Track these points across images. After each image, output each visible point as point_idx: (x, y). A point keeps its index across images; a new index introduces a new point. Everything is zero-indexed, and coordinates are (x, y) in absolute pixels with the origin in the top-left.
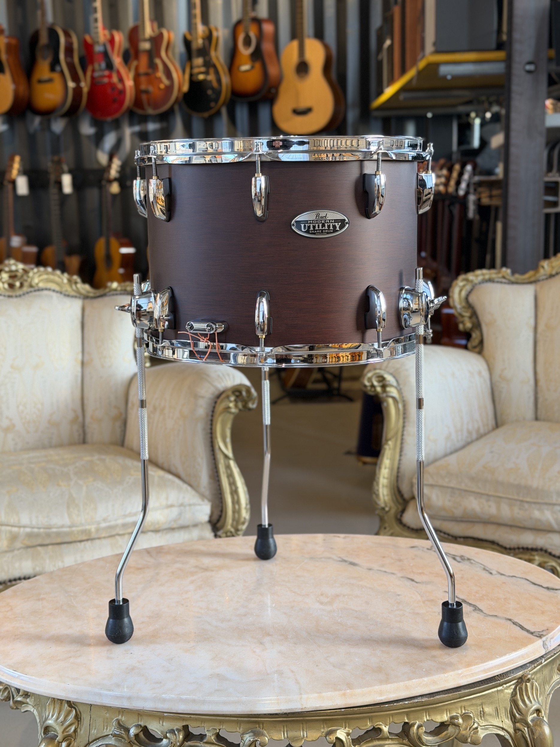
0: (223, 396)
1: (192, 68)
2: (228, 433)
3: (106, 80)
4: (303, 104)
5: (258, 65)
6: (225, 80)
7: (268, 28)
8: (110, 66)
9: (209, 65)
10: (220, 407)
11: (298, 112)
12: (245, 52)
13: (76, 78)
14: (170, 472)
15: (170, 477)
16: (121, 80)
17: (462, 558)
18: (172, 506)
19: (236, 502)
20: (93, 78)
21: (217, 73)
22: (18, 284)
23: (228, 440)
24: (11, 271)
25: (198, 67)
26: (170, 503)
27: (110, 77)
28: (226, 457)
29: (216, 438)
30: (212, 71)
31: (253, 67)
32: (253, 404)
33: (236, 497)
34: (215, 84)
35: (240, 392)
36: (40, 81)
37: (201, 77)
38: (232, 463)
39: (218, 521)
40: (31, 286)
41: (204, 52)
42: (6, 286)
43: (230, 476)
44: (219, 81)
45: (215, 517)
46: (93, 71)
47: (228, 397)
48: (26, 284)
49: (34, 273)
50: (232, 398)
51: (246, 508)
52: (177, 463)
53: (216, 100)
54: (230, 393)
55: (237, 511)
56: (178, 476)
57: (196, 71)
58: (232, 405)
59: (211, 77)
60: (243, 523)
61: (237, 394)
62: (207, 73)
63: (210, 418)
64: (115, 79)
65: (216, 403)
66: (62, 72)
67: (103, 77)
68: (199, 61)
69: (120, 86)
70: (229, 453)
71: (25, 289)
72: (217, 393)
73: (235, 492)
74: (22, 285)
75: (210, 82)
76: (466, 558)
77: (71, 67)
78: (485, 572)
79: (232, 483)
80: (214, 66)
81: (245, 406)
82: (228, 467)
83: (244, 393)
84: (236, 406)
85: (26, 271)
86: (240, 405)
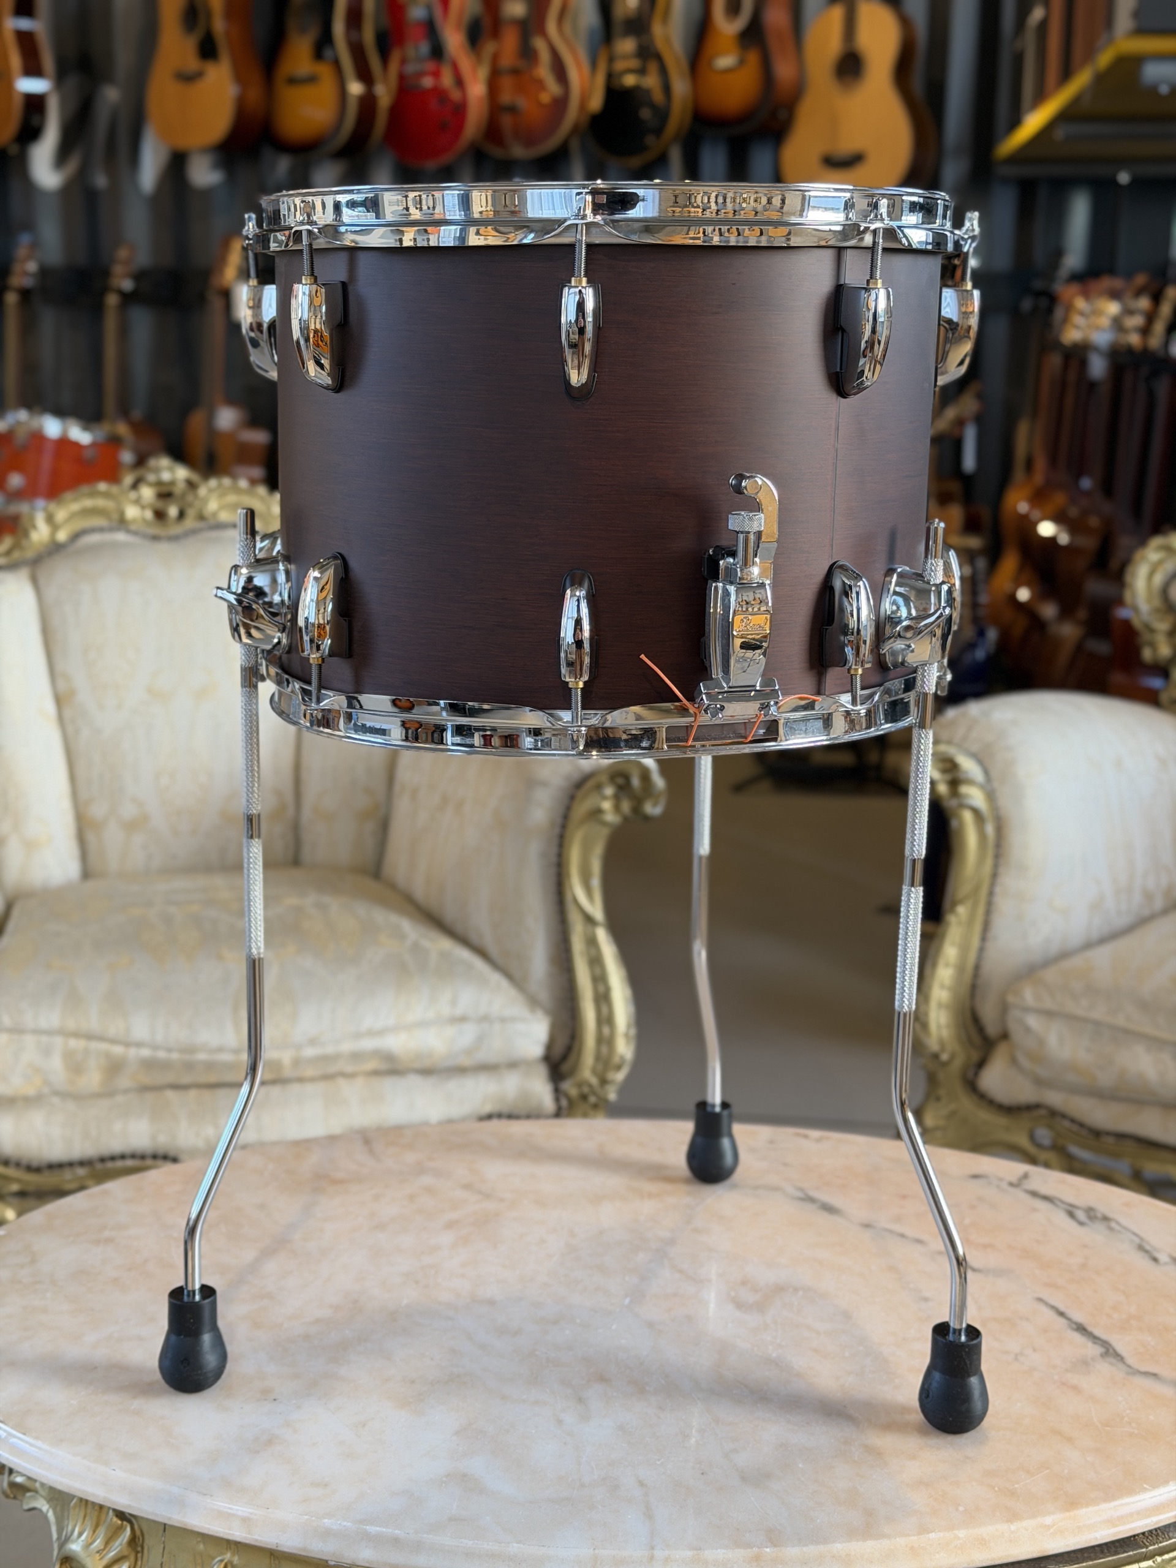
0: (590, 784)
1: (611, 60)
2: (596, 866)
3: (428, 82)
4: (846, 146)
5: (753, 57)
6: (680, 87)
8: (437, 51)
9: (648, 54)
10: (582, 808)
11: (833, 162)
12: (727, 27)
13: (365, 75)
14: (464, 941)
15: (465, 954)
16: (460, 83)
17: (1091, 1213)
18: (462, 1019)
19: (606, 1019)
20: (402, 78)
21: (663, 72)
22: (173, 511)
23: (596, 882)
24: (159, 484)
25: (625, 57)
26: (459, 1011)
27: (436, 74)
28: (589, 920)
29: (568, 876)
30: (653, 67)
31: (742, 62)
32: (655, 805)
33: (605, 1010)
34: (658, 96)
35: (627, 778)
36: (293, 81)
37: (630, 80)
38: (602, 935)
39: (565, 1057)
40: (201, 517)
41: (638, 25)
42: (149, 515)
43: (596, 962)
44: (667, 89)
45: (559, 1049)
46: (403, 61)
47: (599, 787)
48: (191, 513)
49: (210, 491)
50: (609, 791)
51: (626, 1035)
52: (481, 924)
53: (659, 131)
54: (604, 778)
55: (605, 1041)
56: (482, 953)
57: (619, 66)
58: (607, 805)
59: (651, 81)
60: (619, 1068)
61: (620, 781)
62: (642, 71)
63: (557, 830)
64: (447, 79)
65: (572, 798)
66: (337, 64)
67: (421, 74)
68: (626, 45)
69: (456, 95)
70: (597, 912)
71: (189, 523)
72: (576, 776)
73: (603, 998)
74: (182, 515)
75: (648, 92)
76: (1099, 1215)
77: (358, 52)
78: (1140, 1254)
79: (600, 979)
80: (659, 58)
81: (637, 810)
82: (592, 942)
83: (636, 782)
84: (617, 808)
85: (191, 485)
86: (626, 806)
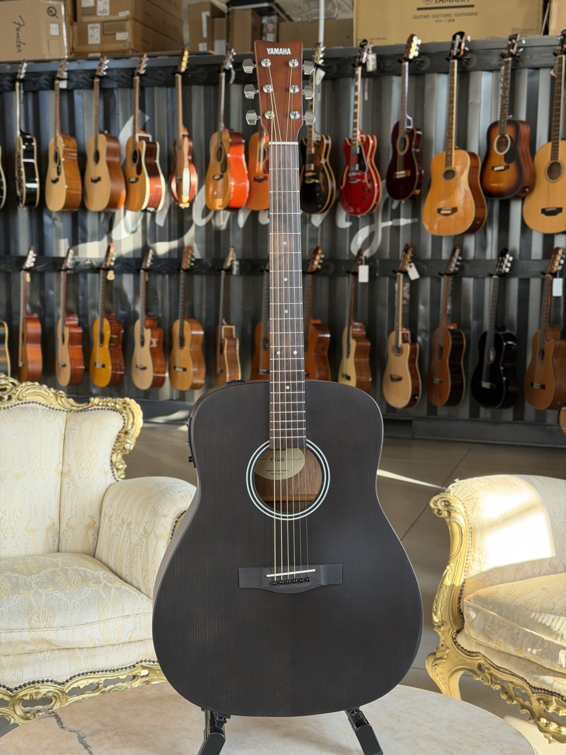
3: (358, 180)
4: (554, 205)
5: (512, 166)
7: (525, 130)
8: (363, 168)
11: (546, 212)
12: (499, 154)
16: (371, 180)
20: (348, 178)
27: (362, 177)
31: (507, 167)
46: (349, 172)
64: (366, 180)
67: (356, 177)
69: (369, 186)
